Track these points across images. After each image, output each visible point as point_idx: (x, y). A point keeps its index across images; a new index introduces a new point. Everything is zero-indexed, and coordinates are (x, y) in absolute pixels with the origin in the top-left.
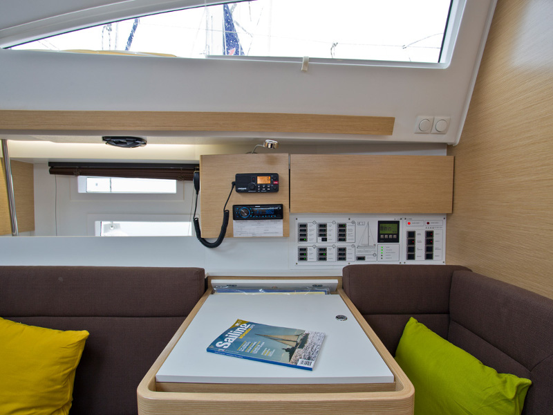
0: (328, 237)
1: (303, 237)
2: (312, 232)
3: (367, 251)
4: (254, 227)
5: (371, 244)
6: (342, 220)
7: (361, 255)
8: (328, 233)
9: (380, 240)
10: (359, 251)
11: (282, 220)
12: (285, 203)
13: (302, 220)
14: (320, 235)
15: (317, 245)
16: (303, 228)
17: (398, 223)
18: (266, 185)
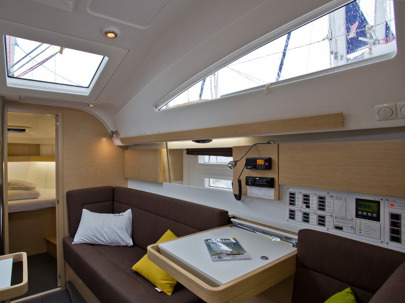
0: (311, 205)
1: (292, 202)
2: (299, 200)
3: (345, 223)
4: (258, 191)
5: (349, 217)
6: (322, 194)
7: (340, 225)
8: (311, 202)
9: (357, 216)
10: (338, 222)
11: (273, 189)
12: (276, 177)
13: (292, 190)
14: (305, 203)
15: (302, 210)
16: (292, 196)
17: (378, 203)
18: (261, 165)
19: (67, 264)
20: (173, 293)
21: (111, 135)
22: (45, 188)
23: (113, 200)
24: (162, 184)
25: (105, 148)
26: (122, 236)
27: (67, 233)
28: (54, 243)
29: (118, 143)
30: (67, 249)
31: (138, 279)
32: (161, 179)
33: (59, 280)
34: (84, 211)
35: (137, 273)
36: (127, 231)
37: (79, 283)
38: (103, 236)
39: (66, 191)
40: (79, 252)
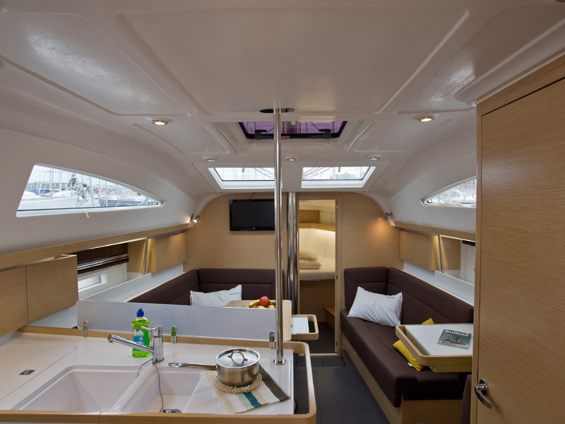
19: (343, 334)
20: (422, 370)
21: (386, 216)
22: (325, 257)
23: (387, 281)
24: (433, 271)
25: (381, 229)
26: (391, 318)
27: (344, 307)
28: (333, 313)
29: (393, 224)
30: (344, 320)
31: (397, 354)
32: (433, 266)
33: (336, 347)
34: (359, 288)
35: (397, 350)
36: (396, 314)
37: (354, 354)
38: (374, 314)
39: (344, 269)
40: (353, 324)
